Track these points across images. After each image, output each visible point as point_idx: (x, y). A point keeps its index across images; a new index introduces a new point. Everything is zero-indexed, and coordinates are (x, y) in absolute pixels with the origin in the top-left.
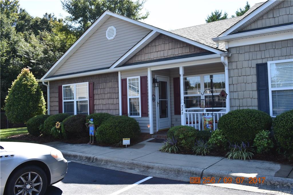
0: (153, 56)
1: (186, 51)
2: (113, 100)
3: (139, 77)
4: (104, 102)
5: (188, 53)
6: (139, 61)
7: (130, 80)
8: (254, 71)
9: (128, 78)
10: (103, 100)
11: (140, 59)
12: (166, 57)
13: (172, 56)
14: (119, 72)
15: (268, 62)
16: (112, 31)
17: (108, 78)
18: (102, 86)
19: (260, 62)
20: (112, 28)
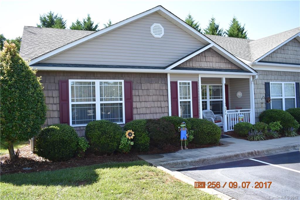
0: (204, 65)
1: (229, 67)
2: (160, 102)
3: (190, 82)
4: (148, 105)
5: (230, 68)
6: (190, 67)
7: (180, 83)
8: (264, 87)
9: (179, 82)
10: (146, 103)
11: (191, 65)
12: (214, 68)
13: (219, 68)
14: (168, 74)
15: (270, 82)
16: (158, 29)
17: (154, 79)
18: (144, 86)
19: (266, 81)
20: (159, 26)
